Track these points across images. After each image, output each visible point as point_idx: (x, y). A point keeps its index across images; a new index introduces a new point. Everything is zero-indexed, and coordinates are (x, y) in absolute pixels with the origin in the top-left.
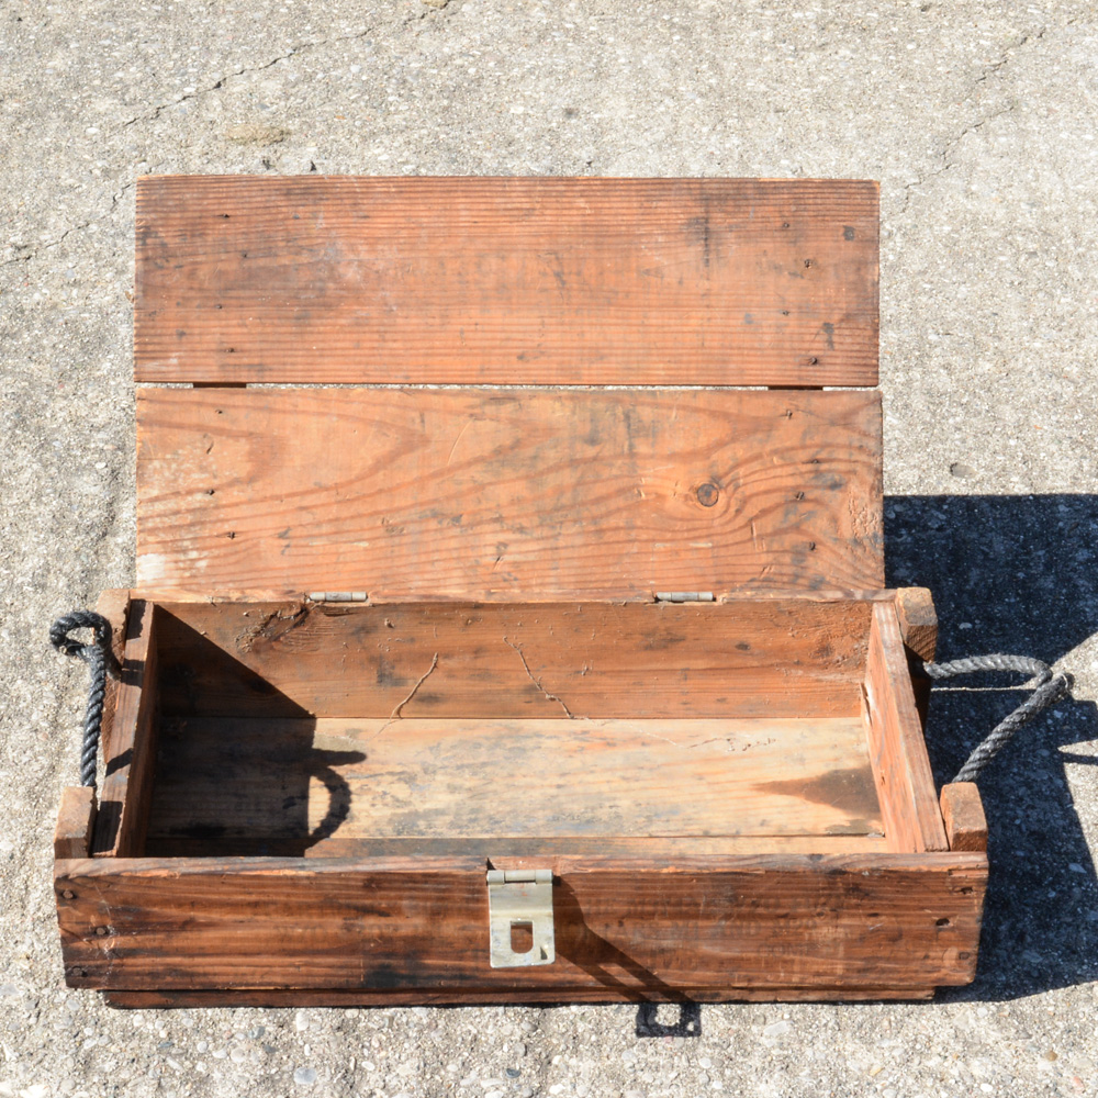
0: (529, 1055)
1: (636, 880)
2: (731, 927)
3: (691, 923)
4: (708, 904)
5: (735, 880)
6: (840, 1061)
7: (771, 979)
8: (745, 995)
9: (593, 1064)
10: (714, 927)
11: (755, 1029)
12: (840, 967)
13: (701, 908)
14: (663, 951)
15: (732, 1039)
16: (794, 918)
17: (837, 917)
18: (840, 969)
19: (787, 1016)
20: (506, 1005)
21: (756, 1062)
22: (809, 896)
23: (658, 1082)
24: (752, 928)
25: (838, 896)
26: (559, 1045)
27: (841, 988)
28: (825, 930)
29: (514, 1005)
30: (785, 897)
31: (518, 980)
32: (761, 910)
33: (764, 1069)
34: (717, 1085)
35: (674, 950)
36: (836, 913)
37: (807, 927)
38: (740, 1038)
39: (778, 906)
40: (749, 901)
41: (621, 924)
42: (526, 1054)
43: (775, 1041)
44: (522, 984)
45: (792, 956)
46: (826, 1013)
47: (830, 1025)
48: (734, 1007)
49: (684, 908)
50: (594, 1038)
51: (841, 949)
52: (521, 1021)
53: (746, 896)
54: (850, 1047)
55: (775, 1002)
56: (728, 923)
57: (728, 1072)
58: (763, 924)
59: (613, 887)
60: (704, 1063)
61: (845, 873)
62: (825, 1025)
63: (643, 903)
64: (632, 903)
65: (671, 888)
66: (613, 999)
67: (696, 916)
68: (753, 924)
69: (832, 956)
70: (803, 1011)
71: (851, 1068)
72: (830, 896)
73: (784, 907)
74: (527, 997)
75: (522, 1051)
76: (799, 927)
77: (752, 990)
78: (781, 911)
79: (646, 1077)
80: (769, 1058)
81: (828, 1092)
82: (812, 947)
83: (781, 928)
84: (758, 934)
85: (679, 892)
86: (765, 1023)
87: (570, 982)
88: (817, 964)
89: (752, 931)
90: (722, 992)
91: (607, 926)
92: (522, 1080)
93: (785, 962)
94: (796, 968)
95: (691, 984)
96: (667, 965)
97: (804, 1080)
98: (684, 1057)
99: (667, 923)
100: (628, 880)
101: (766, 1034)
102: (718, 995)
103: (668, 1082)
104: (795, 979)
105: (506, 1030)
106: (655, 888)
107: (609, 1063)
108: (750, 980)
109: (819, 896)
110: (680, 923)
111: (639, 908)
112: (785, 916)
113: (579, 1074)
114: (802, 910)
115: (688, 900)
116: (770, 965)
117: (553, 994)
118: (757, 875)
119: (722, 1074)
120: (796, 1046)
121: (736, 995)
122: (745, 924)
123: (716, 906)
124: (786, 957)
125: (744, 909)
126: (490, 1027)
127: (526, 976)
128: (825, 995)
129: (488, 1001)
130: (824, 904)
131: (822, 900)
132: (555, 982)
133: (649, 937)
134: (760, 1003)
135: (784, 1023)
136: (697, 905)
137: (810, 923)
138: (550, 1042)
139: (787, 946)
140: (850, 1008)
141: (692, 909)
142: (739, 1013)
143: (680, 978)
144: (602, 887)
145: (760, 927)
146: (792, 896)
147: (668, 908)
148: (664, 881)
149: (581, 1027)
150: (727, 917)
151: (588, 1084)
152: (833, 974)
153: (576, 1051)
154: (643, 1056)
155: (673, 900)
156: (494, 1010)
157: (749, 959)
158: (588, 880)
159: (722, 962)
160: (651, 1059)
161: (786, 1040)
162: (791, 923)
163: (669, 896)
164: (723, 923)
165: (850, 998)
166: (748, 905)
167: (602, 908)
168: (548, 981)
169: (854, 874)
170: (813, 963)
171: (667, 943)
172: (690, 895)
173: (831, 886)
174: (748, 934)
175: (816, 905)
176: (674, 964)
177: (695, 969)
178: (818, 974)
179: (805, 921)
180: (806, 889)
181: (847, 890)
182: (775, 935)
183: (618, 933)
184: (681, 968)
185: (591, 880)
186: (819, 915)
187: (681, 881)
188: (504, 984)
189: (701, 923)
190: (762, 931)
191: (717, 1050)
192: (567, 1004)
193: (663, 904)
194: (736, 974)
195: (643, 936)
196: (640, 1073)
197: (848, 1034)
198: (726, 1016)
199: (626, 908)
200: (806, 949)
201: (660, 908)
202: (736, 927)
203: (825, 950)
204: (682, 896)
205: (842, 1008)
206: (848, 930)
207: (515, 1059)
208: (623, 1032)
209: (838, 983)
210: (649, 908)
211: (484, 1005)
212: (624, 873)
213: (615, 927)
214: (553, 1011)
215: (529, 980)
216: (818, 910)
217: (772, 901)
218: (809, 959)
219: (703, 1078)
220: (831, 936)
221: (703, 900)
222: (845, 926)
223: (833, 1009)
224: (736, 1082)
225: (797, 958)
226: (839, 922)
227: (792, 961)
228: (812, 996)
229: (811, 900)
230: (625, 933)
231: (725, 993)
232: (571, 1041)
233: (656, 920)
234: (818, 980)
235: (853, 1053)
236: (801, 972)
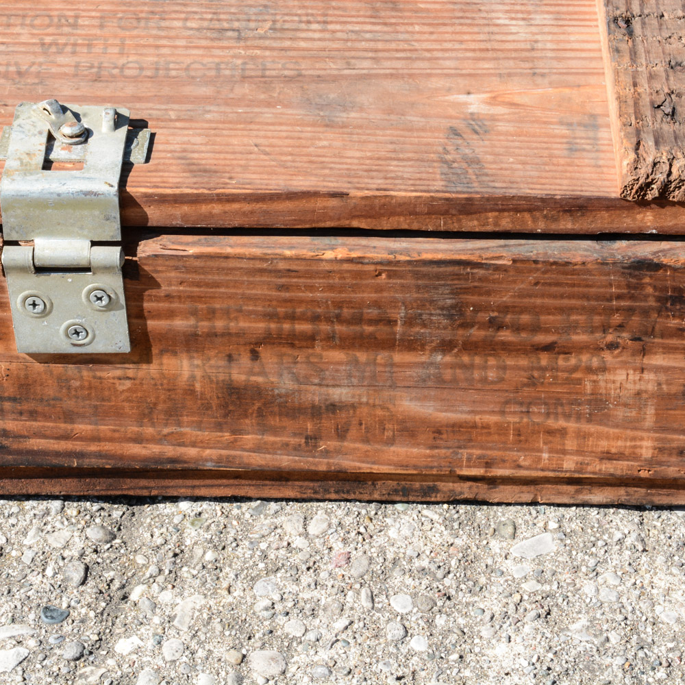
0: (91, 583)
1: (277, 273)
2: (453, 366)
3: (382, 357)
4: (409, 322)
5: (458, 276)
6: (644, 606)
7: (526, 463)
8: (482, 491)
9: (199, 601)
10: (423, 365)
11: (495, 545)
12: (646, 444)
13: (399, 329)
14: (333, 407)
15: (454, 562)
16: (567, 351)
17: (644, 352)
18: (647, 448)
19: (553, 525)
20: (67, 498)
21: (493, 603)
22: (593, 311)
23: (311, 636)
24: (491, 368)
25: (645, 312)
26: (146, 566)
27: (650, 484)
28: (620, 376)
29: (79, 499)
30: (548, 310)
31: (80, 455)
32: (506, 336)
33: (506, 615)
34: (418, 644)
35: (353, 406)
36: (642, 344)
37: (589, 370)
38: (468, 561)
39: (536, 328)
40: (484, 317)
41: (255, 355)
42: (83, 583)
43: (528, 567)
44: (87, 463)
45: (562, 423)
46: (623, 523)
47: (629, 541)
48: (462, 508)
49: (369, 329)
50: (210, 556)
51: (650, 411)
52: (88, 525)
53: (478, 308)
54: (662, 581)
55: (534, 503)
56: (448, 359)
57: (440, 621)
58: (510, 362)
59: (236, 284)
60: (401, 603)
61: (658, 267)
62: (620, 542)
63: (292, 318)
64: (271, 316)
65: (341, 289)
66: (251, 492)
67: (389, 344)
68: (492, 361)
69: (633, 424)
70: (584, 518)
71: (663, 617)
72: (630, 311)
73: (547, 331)
74: (100, 486)
75: (77, 575)
76: (575, 369)
77: (493, 482)
78: (541, 338)
79: (292, 627)
80: (517, 597)
81: (619, 661)
82: (598, 407)
83: (544, 369)
84: (501, 380)
85: (358, 296)
86: (514, 536)
87: (173, 461)
88: (608, 437)
89: (492, 375)
90: (441, 485)
91: (230, 358)
92: (67, 628)
93: (550, 432)
94: (570, 444)
95: (385, 469)
96: (341, 434)
97: (577, 637)
98: (364, 592)
99: (338, 355)
100: (262, 271)
101: (515, 553)
102: (434, 489)
103: (329, 637)
104: (569, 464)
105: (56, 541)
106: (311, 288)
107: (230, 599)
108: (488, 465)
109: (613, 311)
110: (362, 356)
111: (286, 326)
112: (548, 348)
113: (171, 619)
114: (580, 338)
115: (373, 312)
116: (523, 437)
117: (143, 482)
118: (497, 268)
119: (430, 623)
120: (566, 577)
121: (466, 490)
122: (478, 360)
123: (424, 326)
124: (552, 423)
125: (476, 333)
126: (31, 533)
127: (93, 448)
128: (621, 494)
129: (32, 491)
130: (621, 327)
131: (617, 319)
132: (146, 459)
133: (306, 380)
134: (509, 504)
135: (548, 536)
136: (391, 322)
137: (595, 362)
138: (133, 562)
139: (554, 405)
140: (665, 514)
141: (381, 331)
142: (471, 519)
143: (365, 457)
144: (217, 285)
145: (504, 368)
146: (561, 310)
147: (339, 328)
148: (329, 274)
149: (191, 535)
150: (446, 346)
151: (186, 637)
152: (634, 457)
153: (174, 579)
154: (294, 588)
155: (346, 312)
156: (43, 505)
157: (486, 427)
158: (189, 270)
159: (438, 431)
160: (306, 595)
161: (549, 566)
162: (561, 362)
163: (339, 305)
164: (439, 358)
165: (665, 500)
166: (482, 326)
167: (220, 324)
168: (133, 458)
169: (674, 269)
170: (600, 436)
171: (340, 394)
172: (376, 304)
173: (634, 291)
174: (484, 380)
175: (605, 329)
176: (353, 432)
177: (391, 441)
178: (608, 456)
179: (585, 358)
180: (586, 297)
181: (662, 300)
182: (532, 382)
183: (251, 373)
184: (366, 440)
185: (195, 270)
186: (612, 346)
187: (358, 275)
188: (55, 461)
189: (398, 357)
190: (508, 375)
191: (425, 582)
192: (174, 499)
193: (328, 320)
194: (464, 453)
195: (296, 378)
196: (281, 619)
197: (660, 560)
198: (447, 523)
199: (262, 325)
200: (586, 409)
201: (325, 327)
202: (463, 367)
203: (620, 413)
204: (361, 304)
205: (650, 516)
206: (662, 377)
207: (63, 589)
208: (263, 546)
209: (643, 474)
210: (303, 327)
211: (28, 497)
212: (253, 258)
213: (245, 360)
214: (147, 509)
215: (99, 455)
216: (610, 338)
217: (525, 318)
218: (592, 428)
219: (393, 631)
220: (632, 388)
221: (400, 314)
222: (657, 369)
223: (635, 516)
224: (453, 638)
225: (572, 425)
226: (646, 361)
227: (563, 432)
228: (598, 496)
229: (597, 319)
230: (262, 373)
231: (446, 486)
232: (169, 559)
233: (318, 350)
234: (608, 468)
235: (668, 591)
236: (579, 452)
